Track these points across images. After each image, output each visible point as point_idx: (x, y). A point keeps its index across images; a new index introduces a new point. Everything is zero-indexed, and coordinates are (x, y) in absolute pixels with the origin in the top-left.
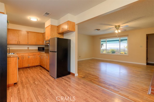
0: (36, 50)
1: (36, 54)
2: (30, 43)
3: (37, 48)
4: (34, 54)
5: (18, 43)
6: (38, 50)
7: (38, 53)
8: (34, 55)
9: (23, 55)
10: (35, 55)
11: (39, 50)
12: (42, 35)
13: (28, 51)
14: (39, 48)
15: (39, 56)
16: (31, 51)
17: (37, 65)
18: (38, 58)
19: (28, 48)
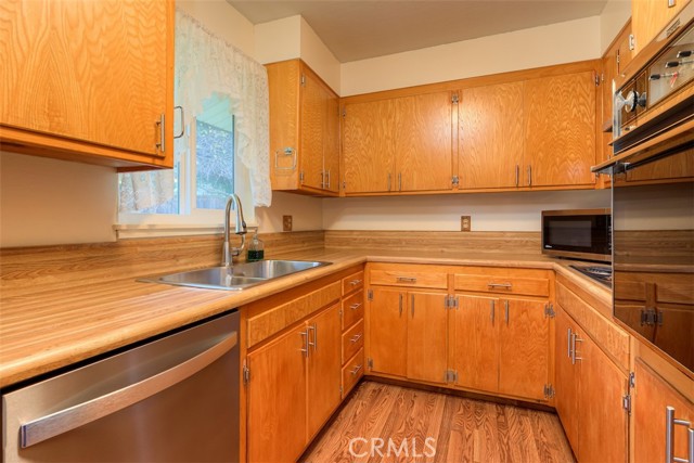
0: (524, 245)
1: (517, 288)
3: (535, 225)
4: (498, 278)
5: (393, 185)
6: (539, 240)
7: (541, 277)
8: (492, 290)
9: (413, 281)
10: (507, 290)
11: (555, 240)
13: (463, 243)
14: (553, 224)
15: (549, 311)
16: (488, 248)
17: (524, 395)
18: (534, 324)
19: (466, 226)
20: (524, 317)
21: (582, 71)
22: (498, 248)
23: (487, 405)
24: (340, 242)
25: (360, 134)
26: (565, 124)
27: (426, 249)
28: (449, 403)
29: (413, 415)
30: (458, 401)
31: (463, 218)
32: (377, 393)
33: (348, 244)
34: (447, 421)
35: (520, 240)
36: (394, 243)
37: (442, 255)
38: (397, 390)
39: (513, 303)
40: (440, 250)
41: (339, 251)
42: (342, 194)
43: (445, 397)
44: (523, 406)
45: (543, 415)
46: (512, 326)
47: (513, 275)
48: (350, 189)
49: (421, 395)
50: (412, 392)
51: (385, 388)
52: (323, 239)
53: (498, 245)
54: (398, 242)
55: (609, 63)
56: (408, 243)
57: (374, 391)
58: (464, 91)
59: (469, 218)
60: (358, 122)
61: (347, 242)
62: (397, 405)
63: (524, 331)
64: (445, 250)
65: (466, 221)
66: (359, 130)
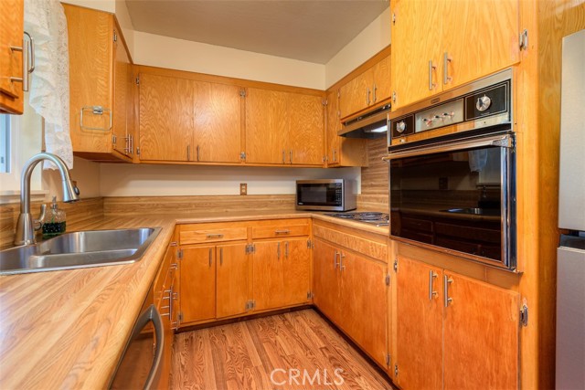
0: (281, 203)
1: (292, 231)
2: (252, 160)
4: (281, 227)
5: (191, 155)
7: (304, 223)
8: (278, 235)
9: (219, 236)
10: (286, 234)
12: (319, 107)
13: (242, 204)
14: (304, 189)
15: (309, 244)
16: (259, 207)
17: (297, 302)
18: (302, 254)
19: (244, 191)
20: (296, 251)
21: (317, 96)
22: (266, 206)
23: (274, 318)
24: (125, 209)
25: (157, 104)
26: (309, 126)
27: (213, 211)
28: (250, 326)
29: (230, 344)
30: (255, 322)
31: (241, 185)
32: (190, 341)
33: (134, 210)
34: (256, 338)
35: (280, 200)
36: (185, 206)
37: (227, 214)
38: (205, 332)
39: (289, 243)
40: (225, 210)
41: (122, 218)
42: (136, 160)
43: (244, 323)
44: (293, 310)
45: (305, 311)
46: (290, 258)
47: (290, 223)
48: (146, 156)
49: (226, 328)
50: (218, 328)
51: (194, 334)
52: (102, 206)
53: (266, 205)
54: (188, 206)
55: (331, 95)
56: (198, 206)
57: (186, 340)
58: (249, 89)
59: (245, 185)
60: (154, 92)
61: (133, 208)
62: (213, 343)
63: (296, 260)
64: (229, 210)
65: (244, 187)
66: (156, 100)
